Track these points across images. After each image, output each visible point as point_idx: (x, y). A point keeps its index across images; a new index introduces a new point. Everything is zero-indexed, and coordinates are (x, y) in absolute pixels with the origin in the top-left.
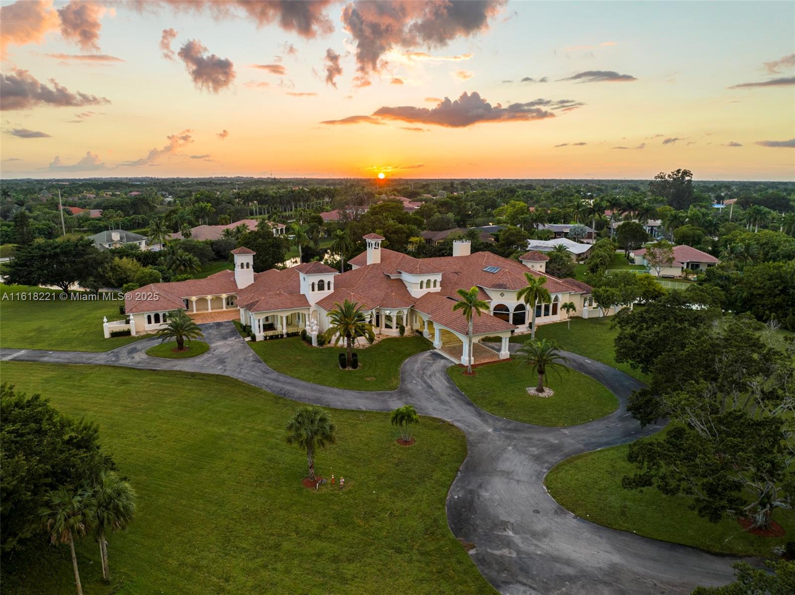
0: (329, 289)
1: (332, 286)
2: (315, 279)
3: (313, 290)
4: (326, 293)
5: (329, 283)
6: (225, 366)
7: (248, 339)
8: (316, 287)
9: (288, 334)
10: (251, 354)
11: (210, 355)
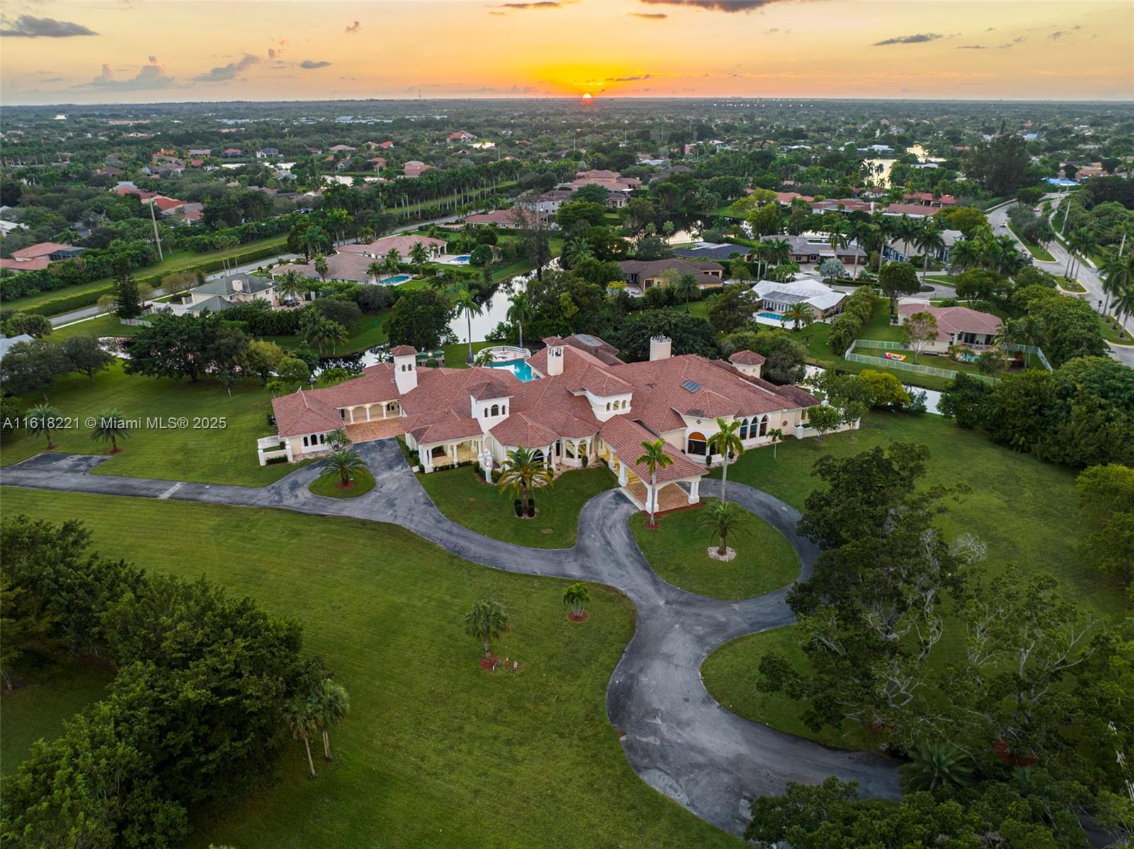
0: (504, 413)
1: (507, 410)
2: (489, 404)
3: (486, 416)
4: (501, 418)
5: (504, 408)
6: (395, 511)
7: (416, 469)
8: (489, 413)
9: (459, 464)
10: (421, 492)
11: (378, 494)
